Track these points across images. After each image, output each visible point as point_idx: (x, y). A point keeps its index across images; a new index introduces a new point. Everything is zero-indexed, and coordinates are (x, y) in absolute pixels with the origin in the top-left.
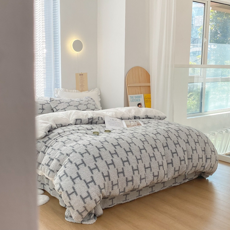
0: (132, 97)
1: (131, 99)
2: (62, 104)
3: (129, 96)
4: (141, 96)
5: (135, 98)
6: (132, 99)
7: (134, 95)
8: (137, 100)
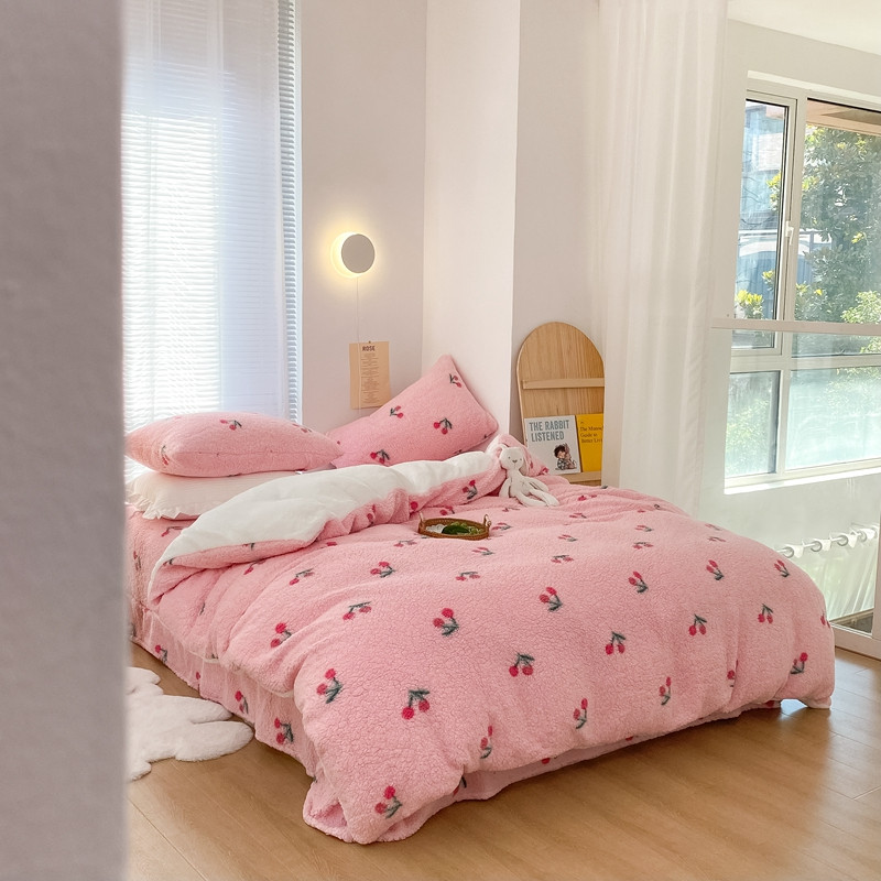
0: (537, 426)
1: (534, 432)
4: (567, 421)
5: (547, 427)
6: (537, 432)
7: (543, 420)
8: (553, 436)
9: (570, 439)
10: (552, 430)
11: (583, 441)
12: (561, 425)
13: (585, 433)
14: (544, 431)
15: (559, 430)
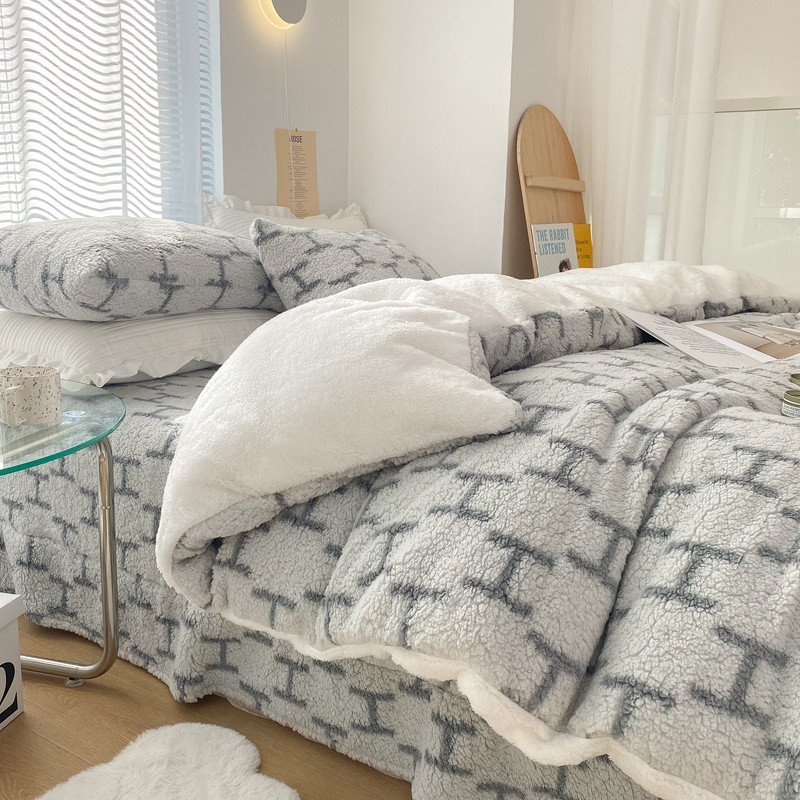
0: (543, 235)
1: (541, 243)
2: (327, 251)
3: (533, 229)
4: (567, 230)
5: (551, 236)
6: (544, 243)
7: (547, 227)
8: (556, 248)
9: (571, 254)
10: (556, 241)
12: (563, 234)
14: (549, 242)
15: (561, 241)
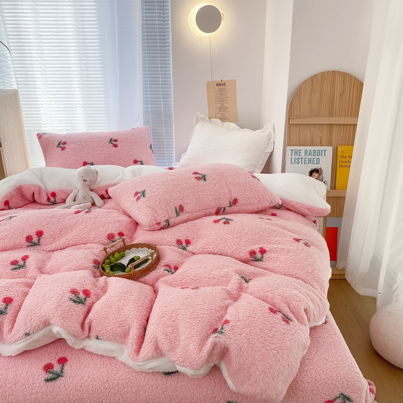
0: (297, 153)
1: (293, 157)
4: (325, 151)
5: (306, 154)
6: (296, 157)
7: (303, 148)
8: (310, 161)
9: (326, 164)
10: (310, 157)
11: (341, 166)
12: (319, 153)
13: (344, 160)
14: (303, 156)
15: (316, 157)
